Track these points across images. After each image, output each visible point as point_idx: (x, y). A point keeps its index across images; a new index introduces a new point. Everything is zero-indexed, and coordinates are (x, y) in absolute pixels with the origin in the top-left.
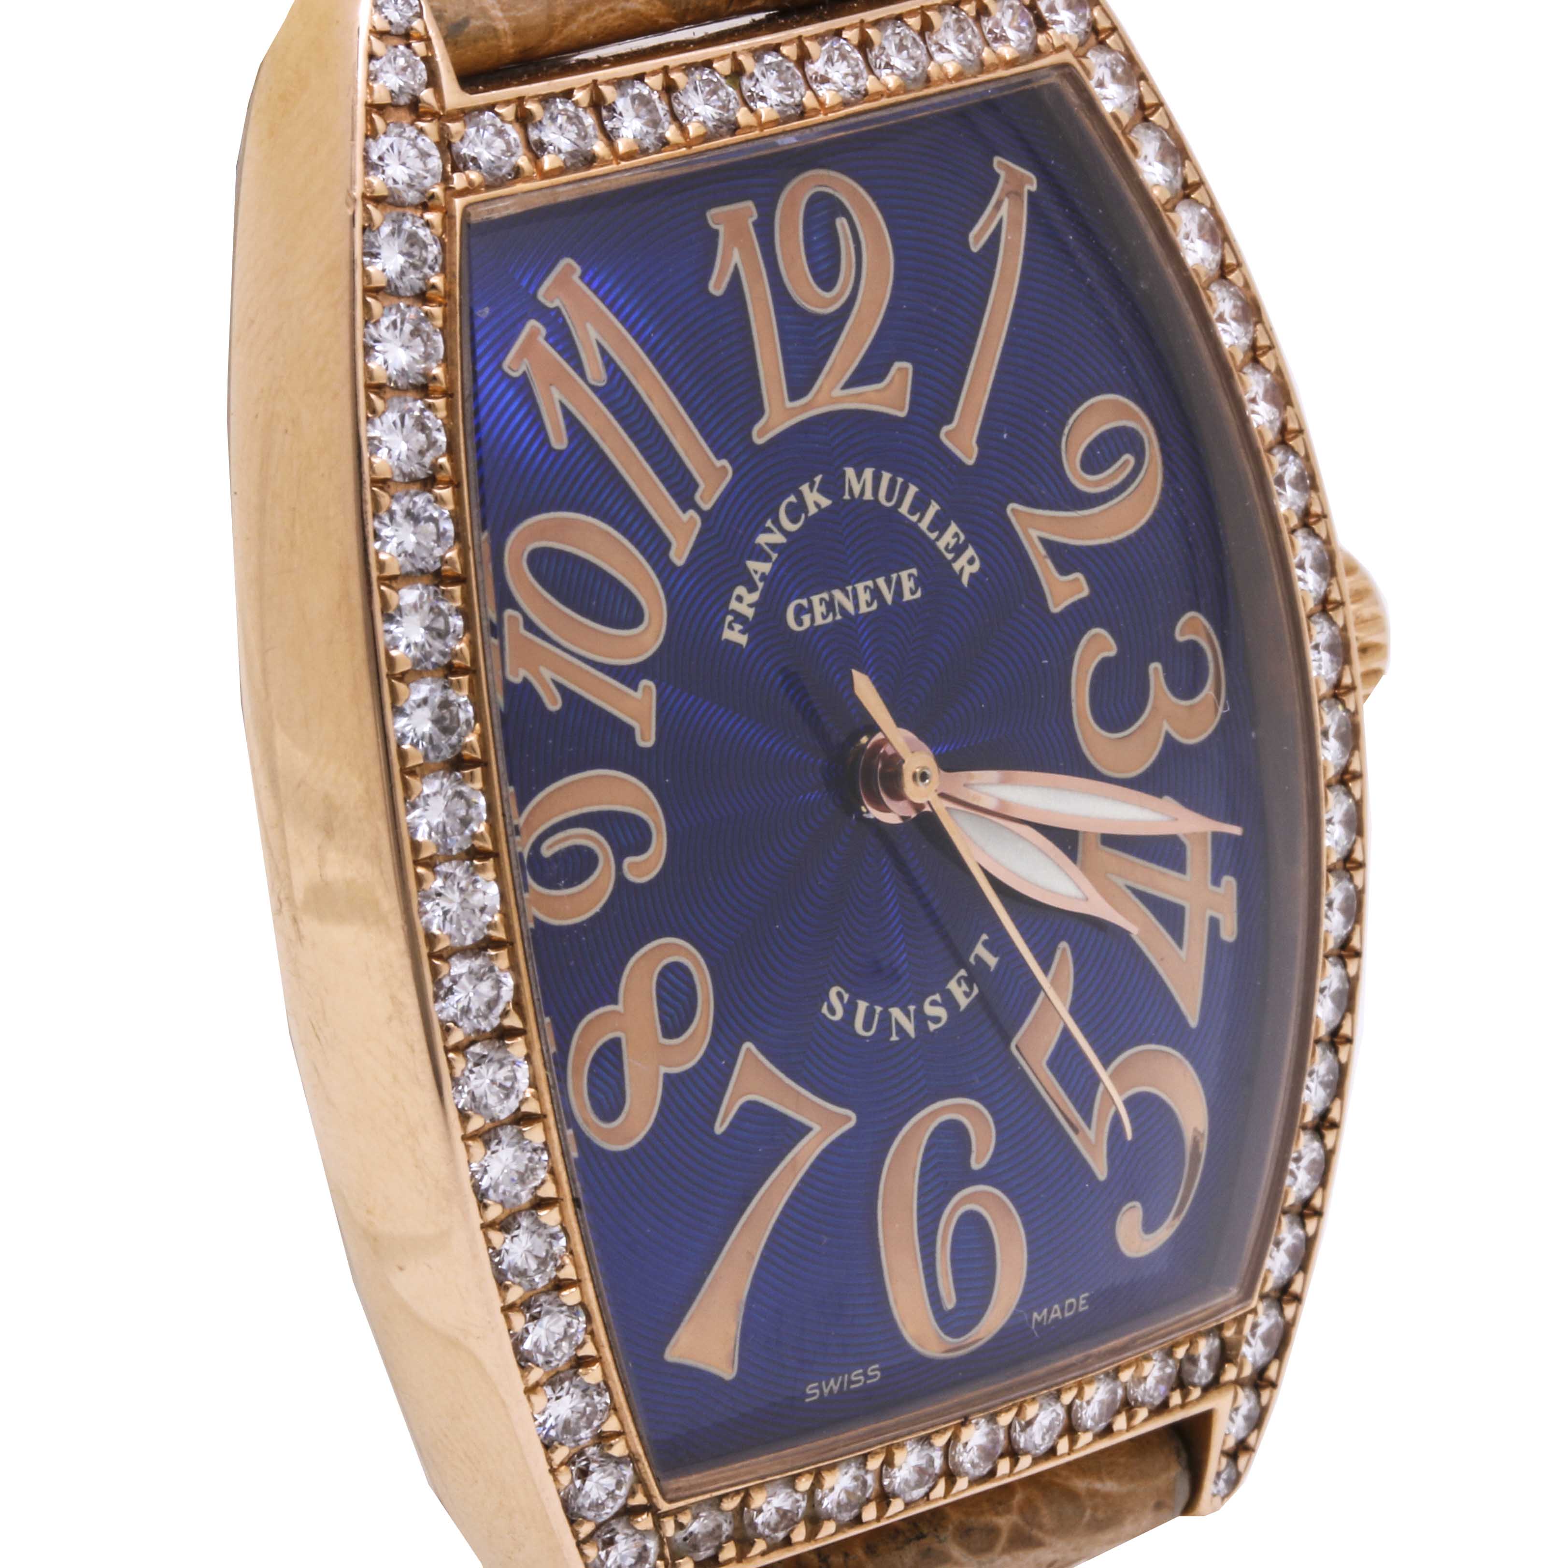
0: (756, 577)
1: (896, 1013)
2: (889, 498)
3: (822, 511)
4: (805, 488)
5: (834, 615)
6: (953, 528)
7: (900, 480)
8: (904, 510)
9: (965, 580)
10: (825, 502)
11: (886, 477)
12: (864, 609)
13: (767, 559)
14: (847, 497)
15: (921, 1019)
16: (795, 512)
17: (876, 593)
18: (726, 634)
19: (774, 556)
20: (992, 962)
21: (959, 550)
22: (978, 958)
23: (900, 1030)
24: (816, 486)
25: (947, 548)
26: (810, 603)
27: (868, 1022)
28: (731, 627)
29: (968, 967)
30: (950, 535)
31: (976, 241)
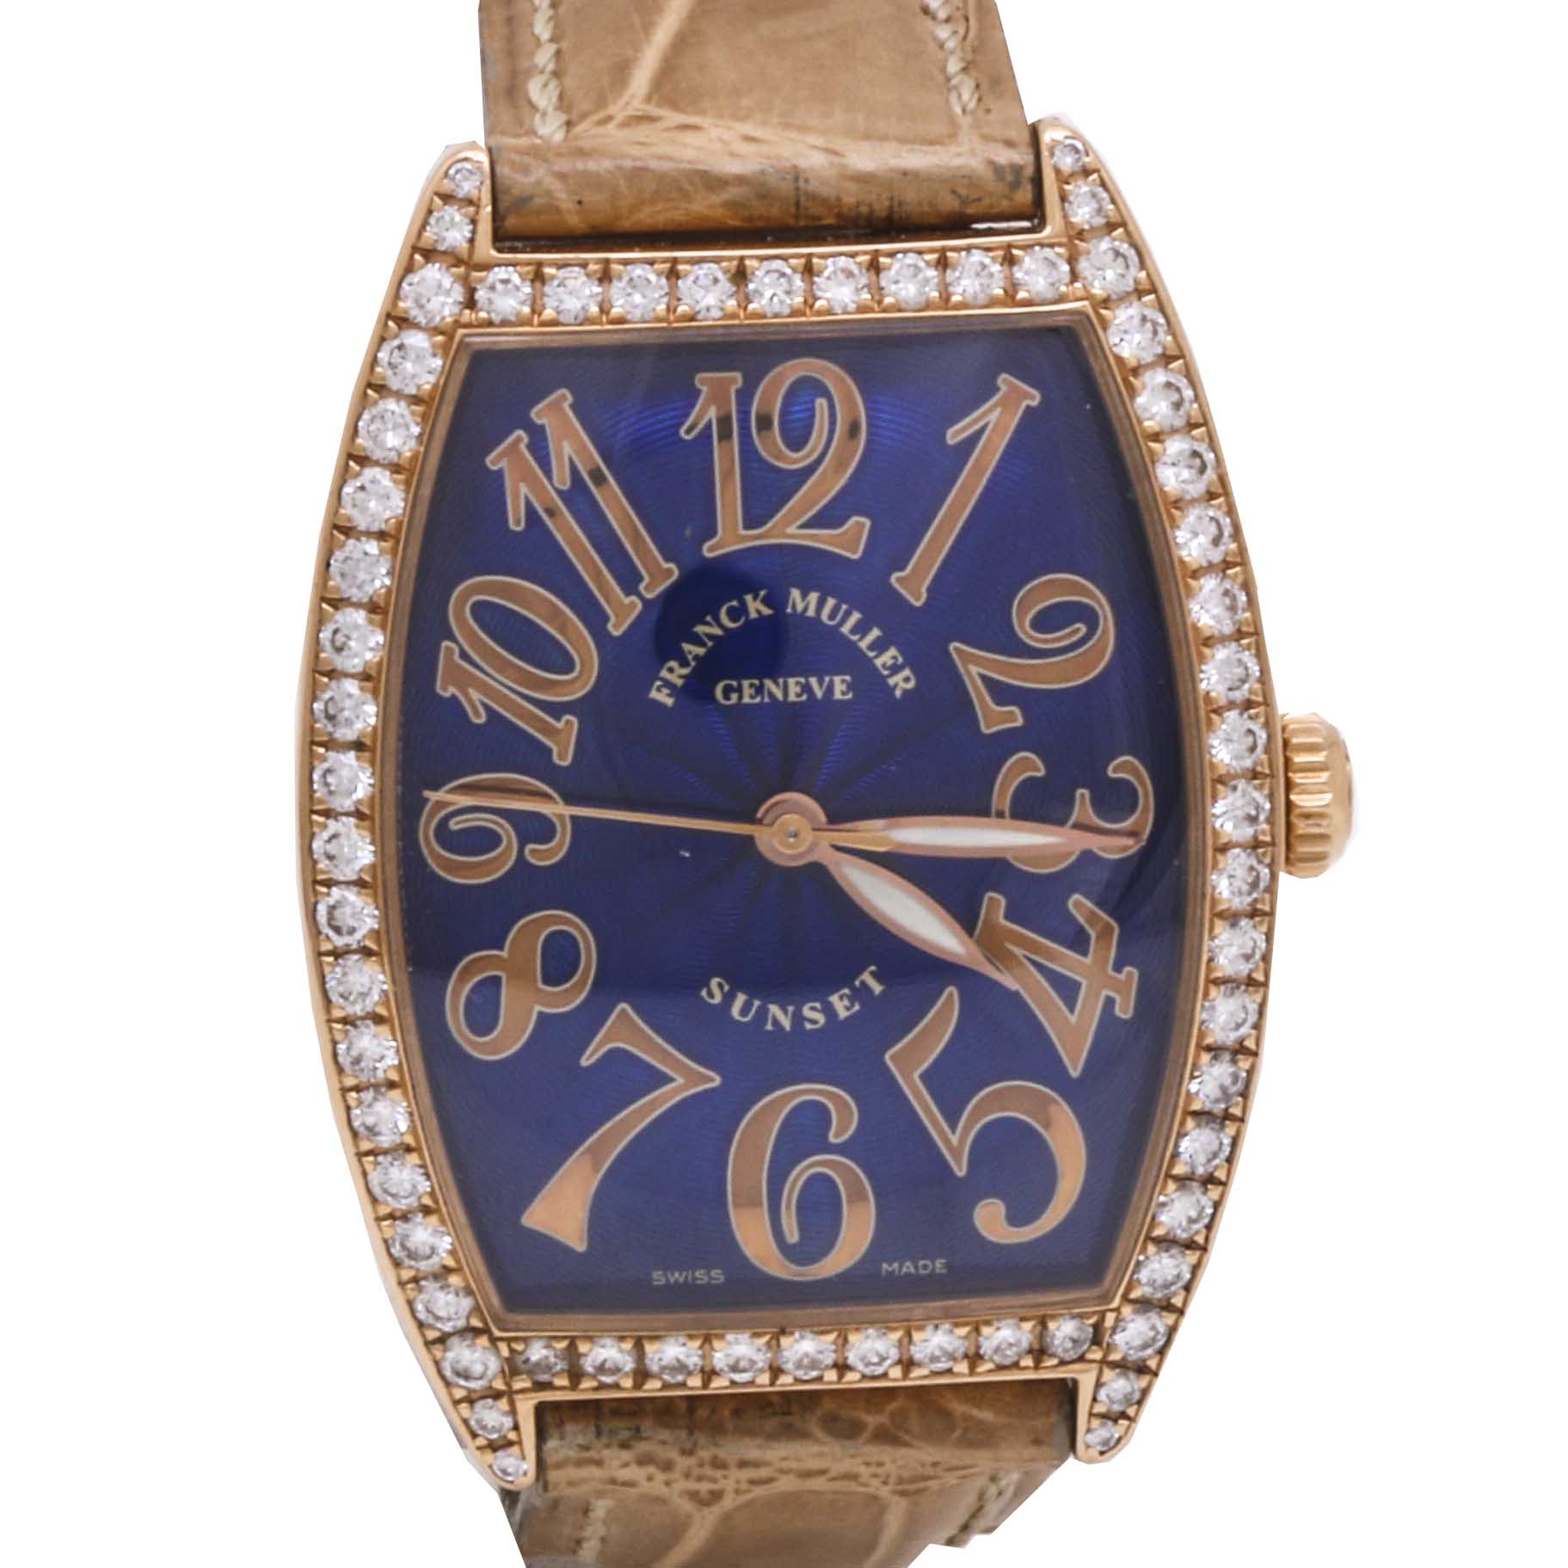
0: (690, 657)
1: (774, 1009)
2: (832, 616)
3: (761, 617)
4: (749, 598)
5: (763, 698)
6: (893, 651)
8: (845, 629)
9: (898, 693)
10: (766, 611)
11: (831, 602)
12: (792, 698)
13: (703, 644)
14: (789, 610)
15: (798, 1019)
16: (734, 614)
17: (807, 688)
18: (654, 694)
19: (710, 644)
20: (877, 988)
21: (895, 669)
22: (863, 983)
23: (776, 1022)
24: (760, 598)
25: (884, 666)
26: (740, 685)
27: (745, 1010)
28: (659, 689)
29: (852, 987)
30: (889, 656)
31: (954, 435)
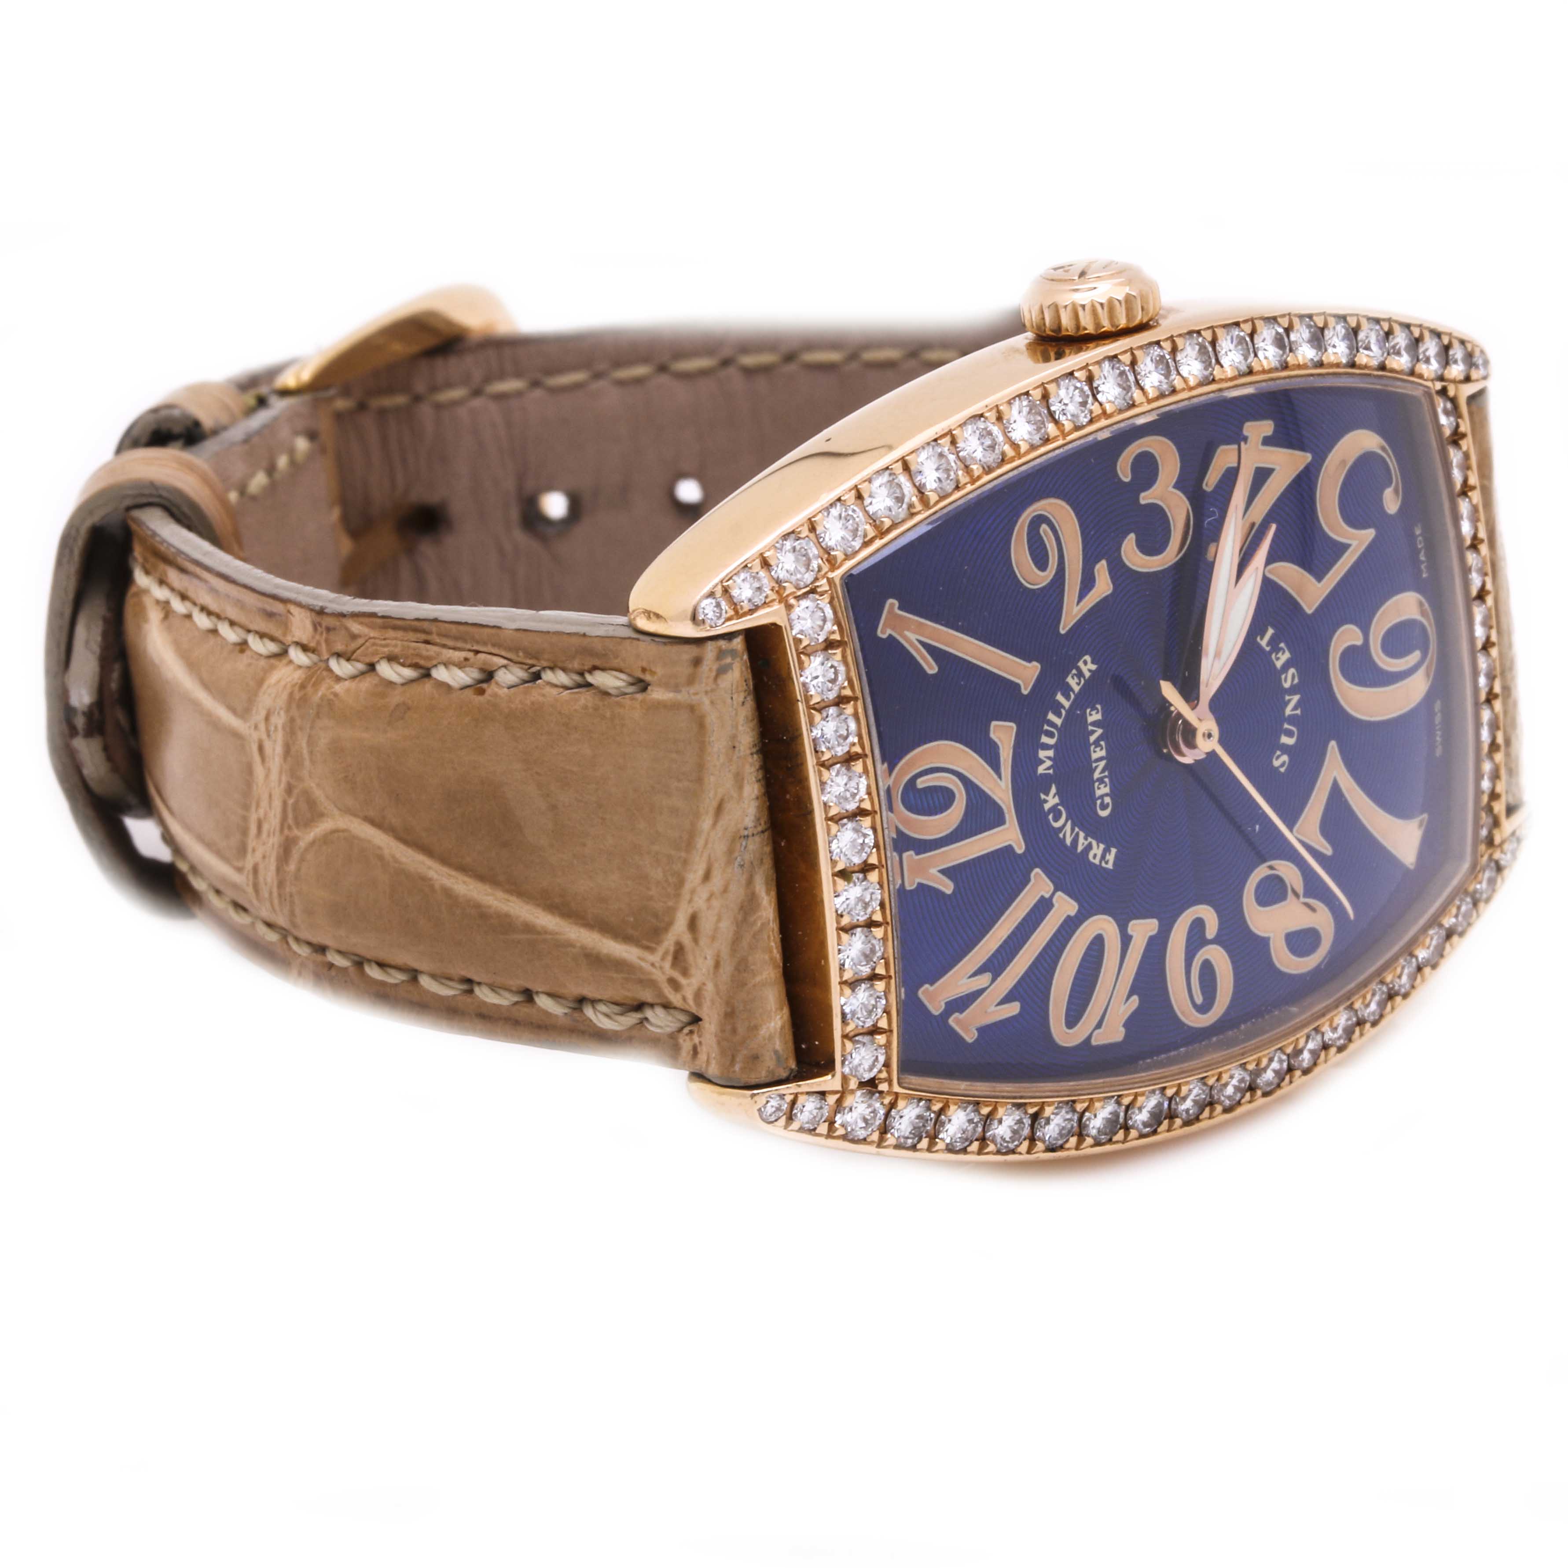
0: (1086, 843)
1: (1288, 711)
2: (1052, 735)
3: (1058, 793)
4: (1047, 806)
5: (1105, 777)
6: (1069, 680)
7: (1046, 727)
8: (1059, 722)
9: (1094, 667)
11: (1045, 739)
12: (1103, 753)
13: (1077, 835)
14: (1051, 771)
15: (1293, 690)
16: (1057, 816)
17: (1097, 743)
18: (1110, 866)
19: (1077, 829)
20: (1270, 632)
21: (1080, 674)
23: (1296, 707)
24: (1046, 798)
25: (1078, 684)
26: (1099, 798)
27: (1290, 734)
28: (1107, 862)
29: (1270, 653)
30: (1072, 681)
31: (931, 667)
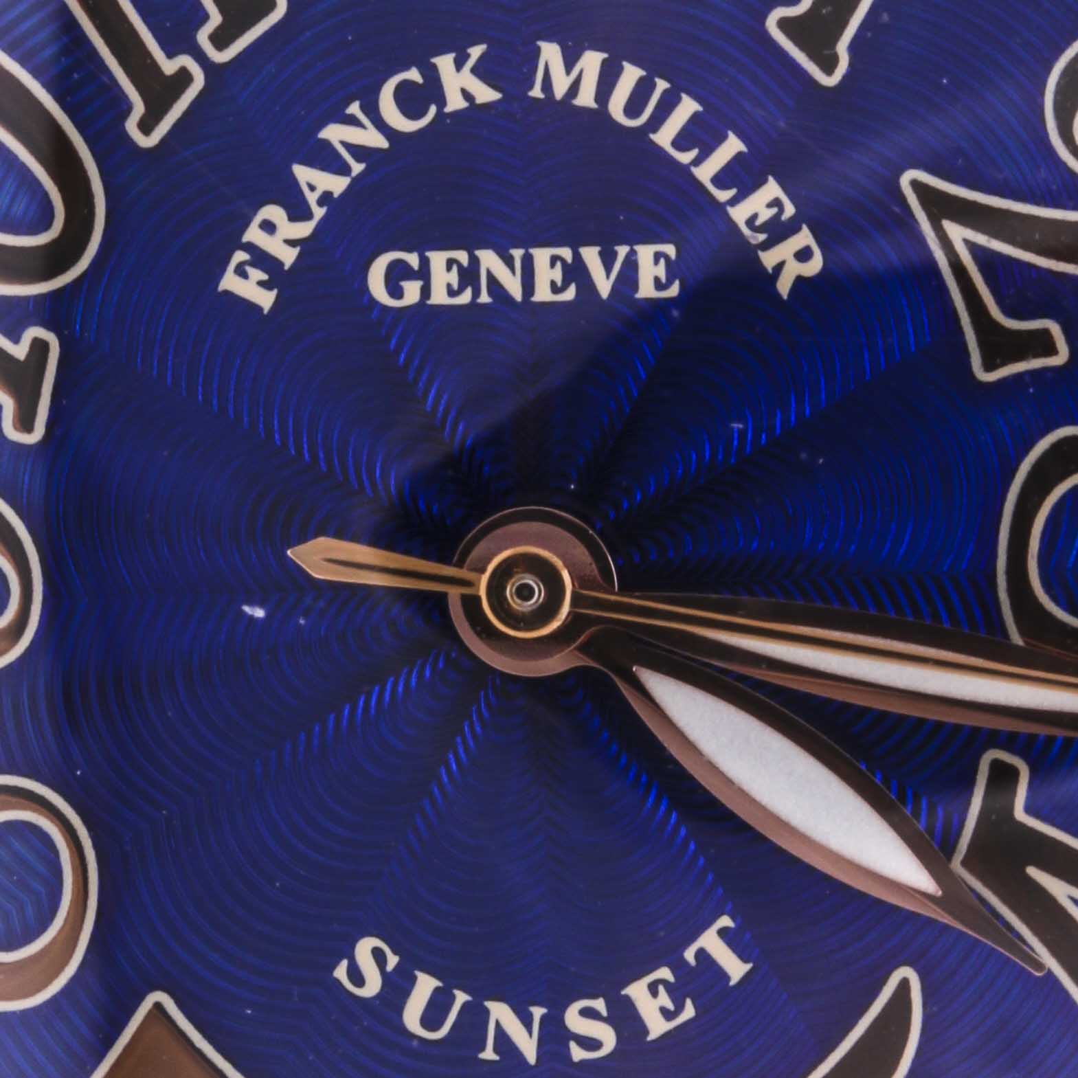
0: (312, 198)
1: (500, 1013)
2: (633, 108)
3: (476, 109)
4: (444, 63)
5: (477, 293)
6: (772, 189)
7: (662, 85)
8: (664, 137)
9: (784, 286)
10: (485, 94)
11: (631, 75)
12: (543, 294)
13: (343, 170)
14: (537, 92)
15: (555, 1036)
16: (410, 100)
17: (576, 272)
18: (229, 282)
19: (357, 168)
20: (735, 968)
21: (778, 231)
22: (702, 954)
23: (503, 1040)
24: (470, 63)
25: (752, 223)
26: (425, 262)
27: (433, 1014)
28: (241, 272)
29: (678, 966)
30: (764, 200)
